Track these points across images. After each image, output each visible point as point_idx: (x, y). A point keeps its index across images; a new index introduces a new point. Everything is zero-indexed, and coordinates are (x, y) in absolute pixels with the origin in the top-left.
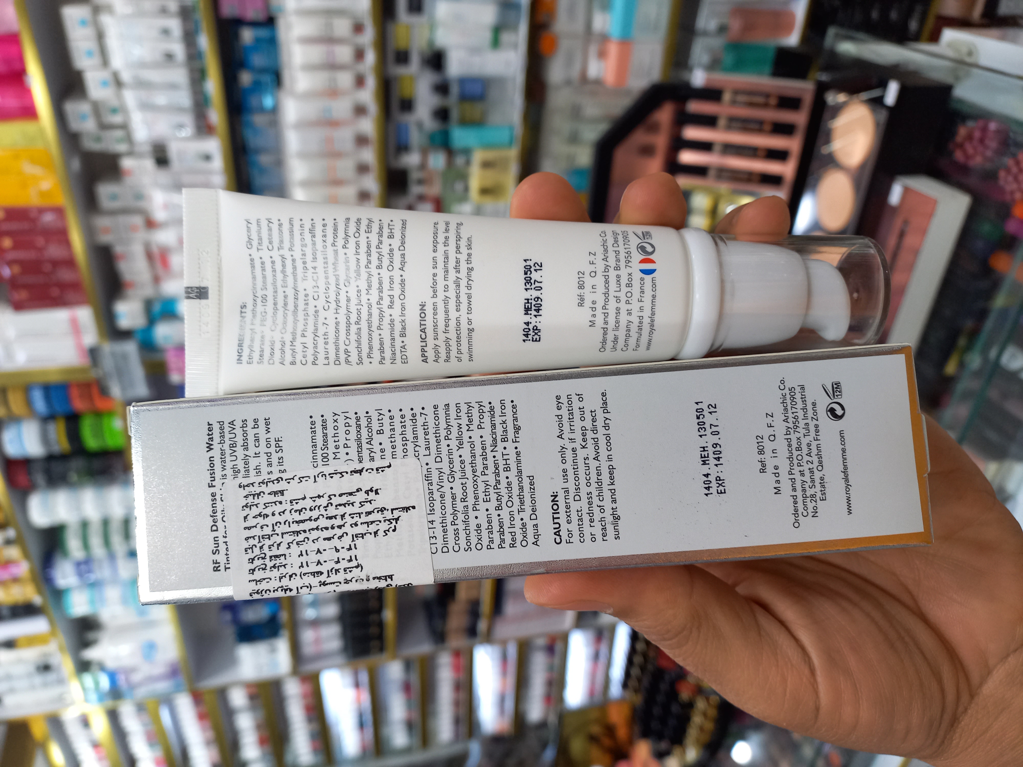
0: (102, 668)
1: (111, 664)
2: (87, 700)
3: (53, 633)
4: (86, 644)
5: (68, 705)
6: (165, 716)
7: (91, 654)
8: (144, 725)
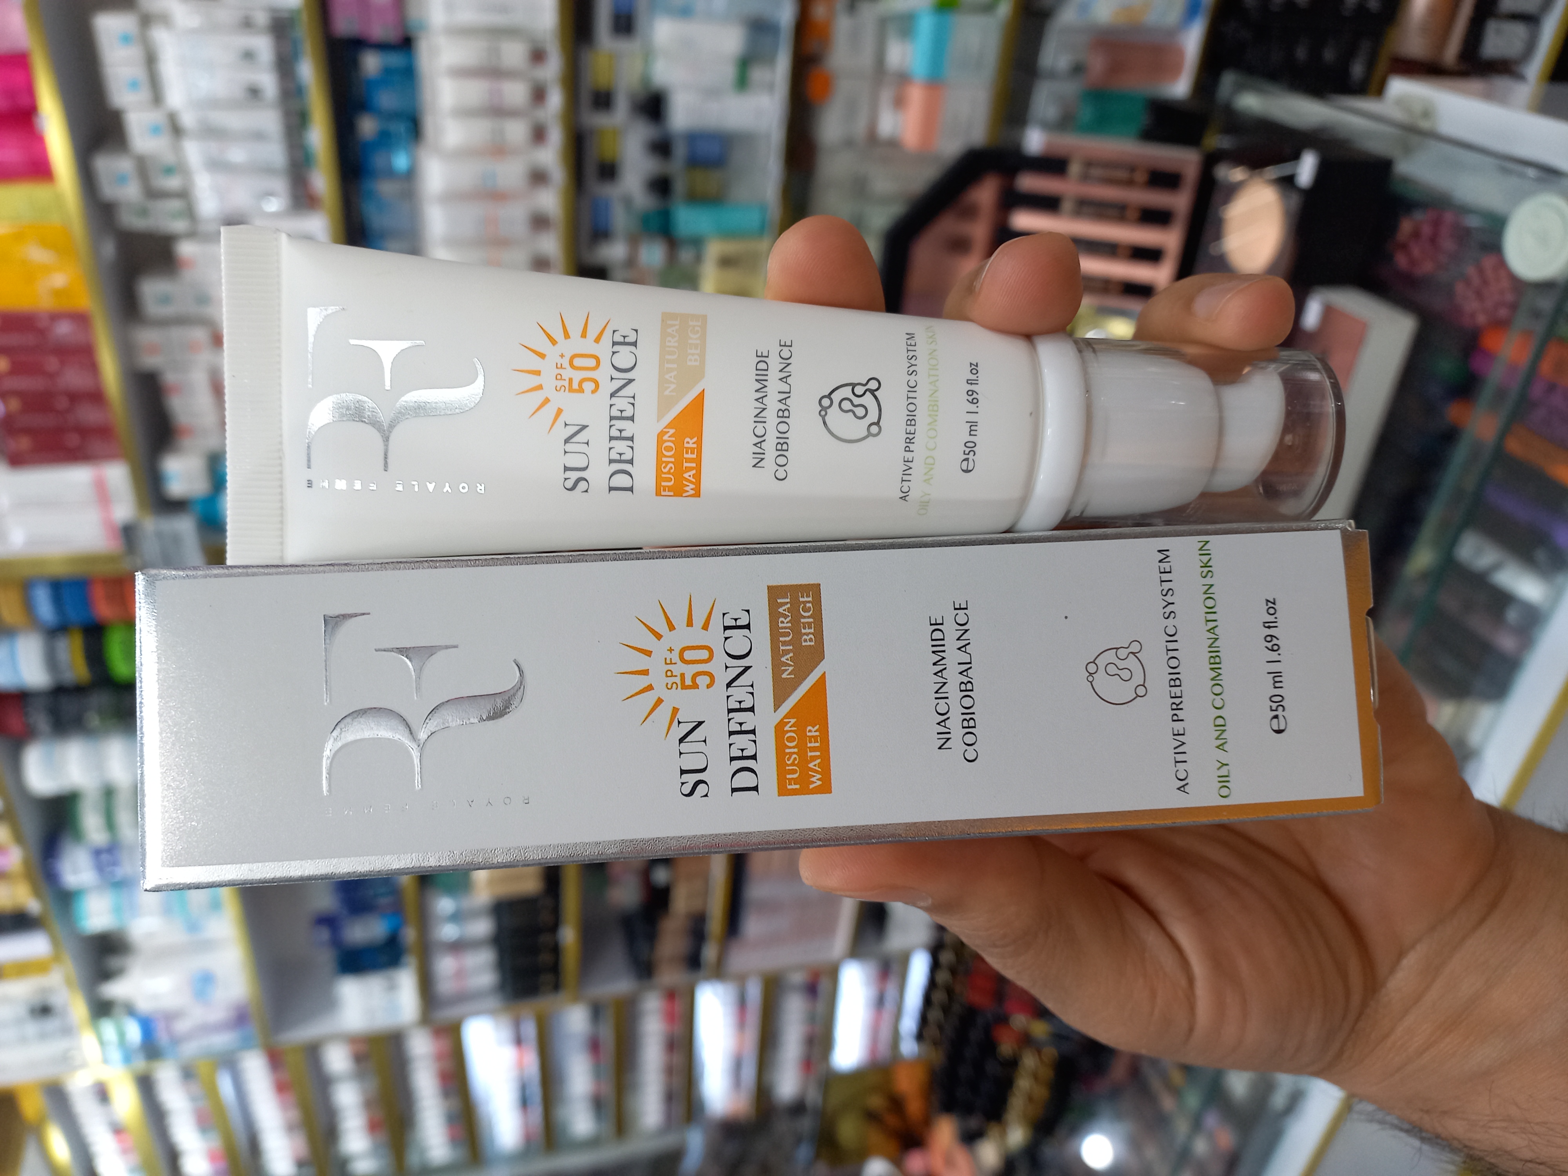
0: (130, 1010)
1: (144, 1005)
2: (106, 1061)
3: (56, 958)
4: (105, 975)
5: (75, 1068)
6: (225, 1086)
7: (116, 990)
8: (193, 1099)
